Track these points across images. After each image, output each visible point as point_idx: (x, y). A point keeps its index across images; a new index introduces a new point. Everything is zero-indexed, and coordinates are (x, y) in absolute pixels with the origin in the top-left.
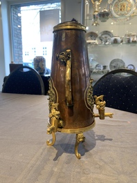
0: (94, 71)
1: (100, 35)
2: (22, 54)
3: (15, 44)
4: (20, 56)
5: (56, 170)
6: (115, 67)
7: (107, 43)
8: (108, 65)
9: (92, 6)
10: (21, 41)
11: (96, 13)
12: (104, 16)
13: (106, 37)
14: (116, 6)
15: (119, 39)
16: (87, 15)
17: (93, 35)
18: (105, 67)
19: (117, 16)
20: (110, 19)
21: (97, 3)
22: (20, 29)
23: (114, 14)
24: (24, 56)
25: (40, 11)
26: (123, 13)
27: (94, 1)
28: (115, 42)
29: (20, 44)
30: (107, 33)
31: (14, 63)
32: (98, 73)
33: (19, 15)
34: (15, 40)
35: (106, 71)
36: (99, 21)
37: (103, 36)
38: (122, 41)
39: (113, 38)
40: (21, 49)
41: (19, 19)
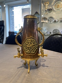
0: (46, 34)
1: (48, 19)
2: (14, 27)
3: (11, 23)
4: (13, 28)
5: (26, 75)
6: (55, 33)
7: (51, 22)
8: (52, 32)
9: (44, 6)
10: (14, 22)
11: (46, 9)
12: (50, 10)
13: (51, 20)
14: (55, 5)
15: (57, 20)
16: (43, 10)
17: (45, 19)
18: (50, 33)
19: (56, 10)
20: (52, 12)
21: (47, 5)
22: (13, 17)
23: (54, 9)
24: (15, 28)
25: (22, 9)
26: (58, 9)
27: (46, 4)
28: (55, 21)
29: (13, 23)
30: (51, 17)
31: (11, 31)
32: (47, 35)
33: (13, 10)
34: (11, 21)
35: (51, 35)
36: (47, 12)
37: (50, 19)
38: (58, 21)
39: (54, 20)
40: (14, 25)
41: (13, 12)
